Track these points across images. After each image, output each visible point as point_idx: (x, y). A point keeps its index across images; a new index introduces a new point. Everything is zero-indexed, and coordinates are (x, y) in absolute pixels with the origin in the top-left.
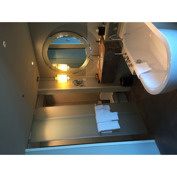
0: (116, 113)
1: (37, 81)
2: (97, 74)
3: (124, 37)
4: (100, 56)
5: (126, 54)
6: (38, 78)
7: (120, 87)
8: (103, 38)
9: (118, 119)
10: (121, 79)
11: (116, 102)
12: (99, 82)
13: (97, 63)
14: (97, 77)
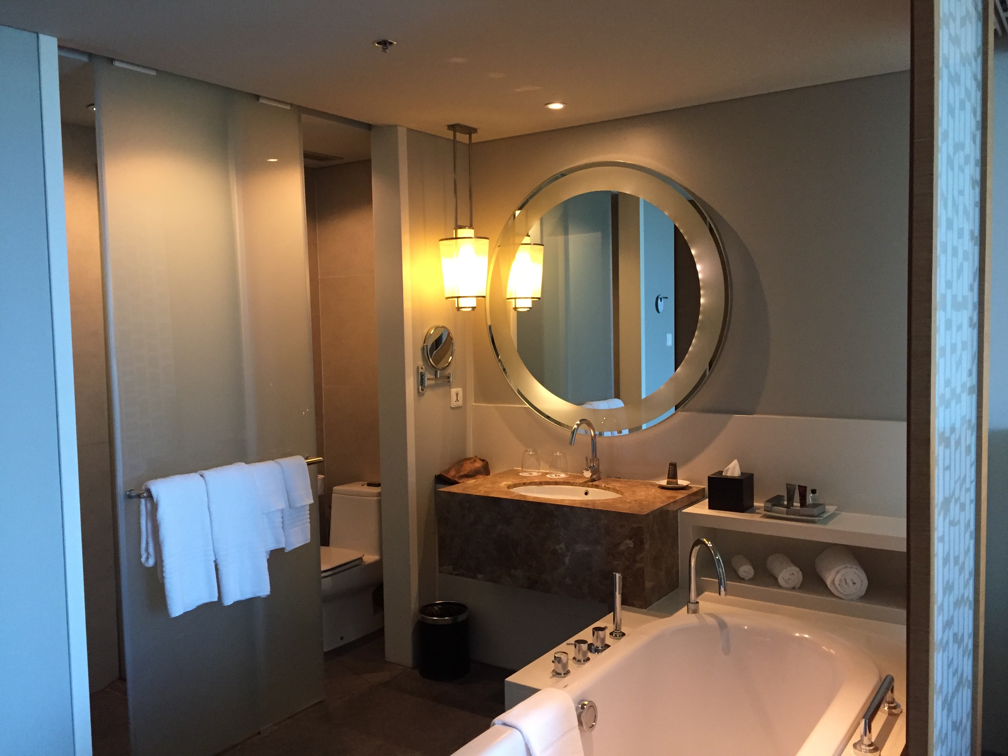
0: (264, 590)
1: (453, 127)
2: (485, 470)
3: (711, 621)
4: (592, 482)
5: (618, 634)
6: (470, 131)
7: (414, 605)
8: (694, 499)
9: (228, 601)
10: (461, 608)
11: (327, 584)
12: (441, 480)
13: (553, 466)
14: (468, 467)
